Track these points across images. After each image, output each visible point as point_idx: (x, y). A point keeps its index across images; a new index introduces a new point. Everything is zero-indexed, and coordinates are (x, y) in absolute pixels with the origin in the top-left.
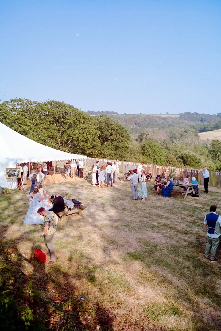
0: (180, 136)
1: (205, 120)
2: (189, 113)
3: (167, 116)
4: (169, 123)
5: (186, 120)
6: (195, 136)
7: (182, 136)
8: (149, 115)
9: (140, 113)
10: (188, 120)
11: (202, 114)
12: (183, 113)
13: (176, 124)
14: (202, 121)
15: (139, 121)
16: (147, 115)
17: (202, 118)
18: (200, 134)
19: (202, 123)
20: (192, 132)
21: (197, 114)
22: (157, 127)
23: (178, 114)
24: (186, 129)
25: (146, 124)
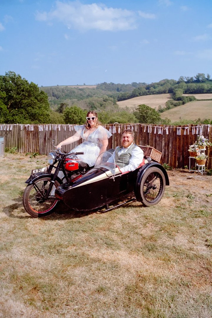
0: (99, 105)
1: (121, 90)
2: (105, 83)
3: (85, 87)
4: (87, 94)
5: (103, 90)
6: (114, 105)
7: (101, 105)
8: (67, 87)
9: (58, 85)
10: (105, 90)
11: (118, 84)
12: (100, 84)
13: (94, 95)
14: (118, 90)
15: (57, 93)
16: (65, 86)
17: (118, 88)
18: (118, 103)
19: (118, 92)
20: (111, 100)
21: (113, 84)
22: (75, 98)
23: (96, 84)
24: (105, 98)
25: (64, 95)
